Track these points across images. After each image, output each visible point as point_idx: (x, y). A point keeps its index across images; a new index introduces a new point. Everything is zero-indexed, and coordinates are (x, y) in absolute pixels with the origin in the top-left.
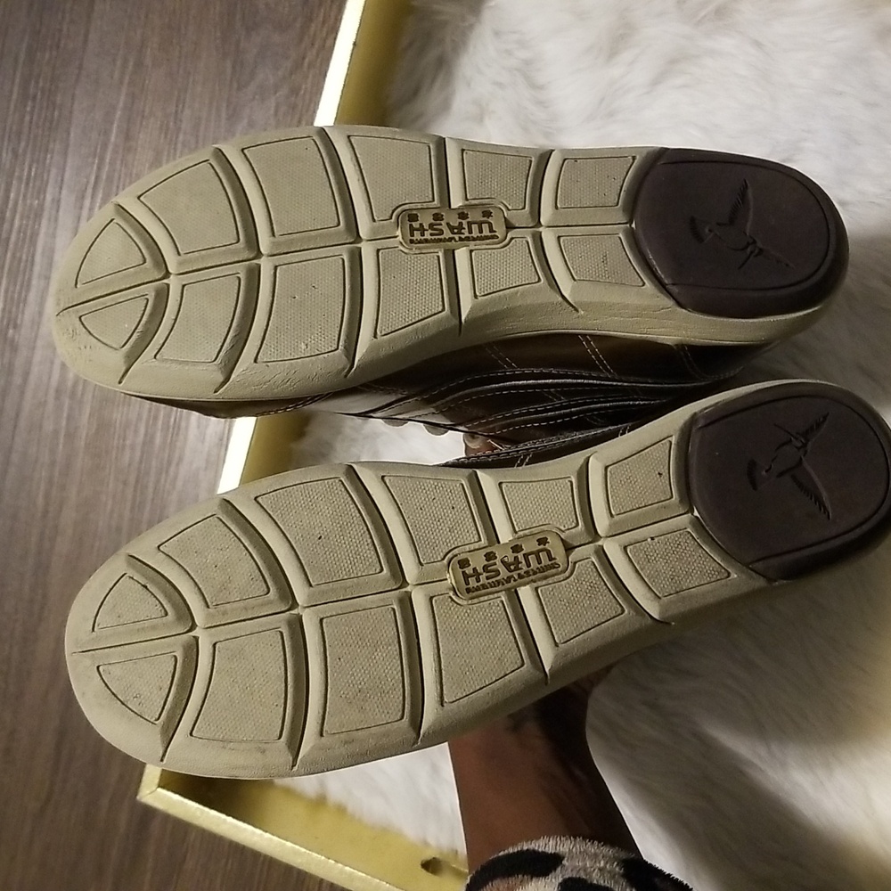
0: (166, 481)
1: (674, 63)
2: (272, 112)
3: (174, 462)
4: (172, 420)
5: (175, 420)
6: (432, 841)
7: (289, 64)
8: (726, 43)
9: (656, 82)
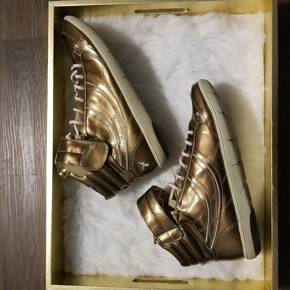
0: (20, 198)
2: (28, 84)
3: (22, 191)
5: (19, 179)
7: (30, 69)
8: (153, 38)
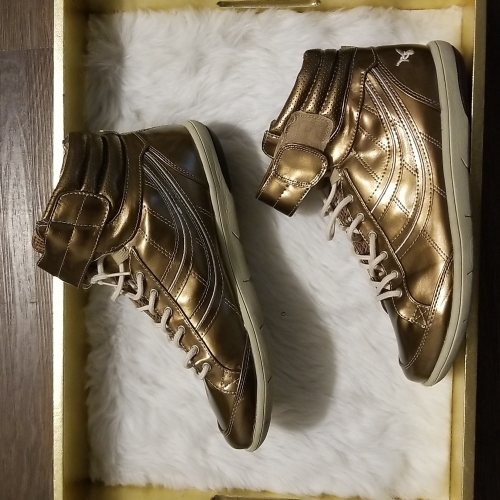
0: (10, 344)
1: (229, 68)
3: (13, 333)
4: (6, 311)
5: (8, 311)
6: (212, 488)
7: (25, 108)
9: (222, 79)
